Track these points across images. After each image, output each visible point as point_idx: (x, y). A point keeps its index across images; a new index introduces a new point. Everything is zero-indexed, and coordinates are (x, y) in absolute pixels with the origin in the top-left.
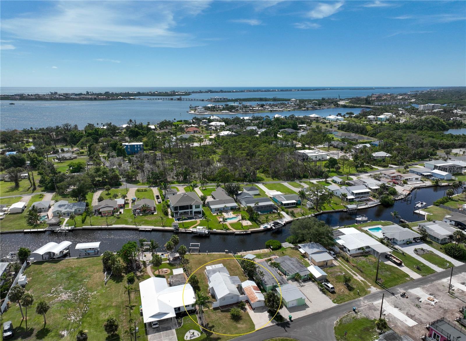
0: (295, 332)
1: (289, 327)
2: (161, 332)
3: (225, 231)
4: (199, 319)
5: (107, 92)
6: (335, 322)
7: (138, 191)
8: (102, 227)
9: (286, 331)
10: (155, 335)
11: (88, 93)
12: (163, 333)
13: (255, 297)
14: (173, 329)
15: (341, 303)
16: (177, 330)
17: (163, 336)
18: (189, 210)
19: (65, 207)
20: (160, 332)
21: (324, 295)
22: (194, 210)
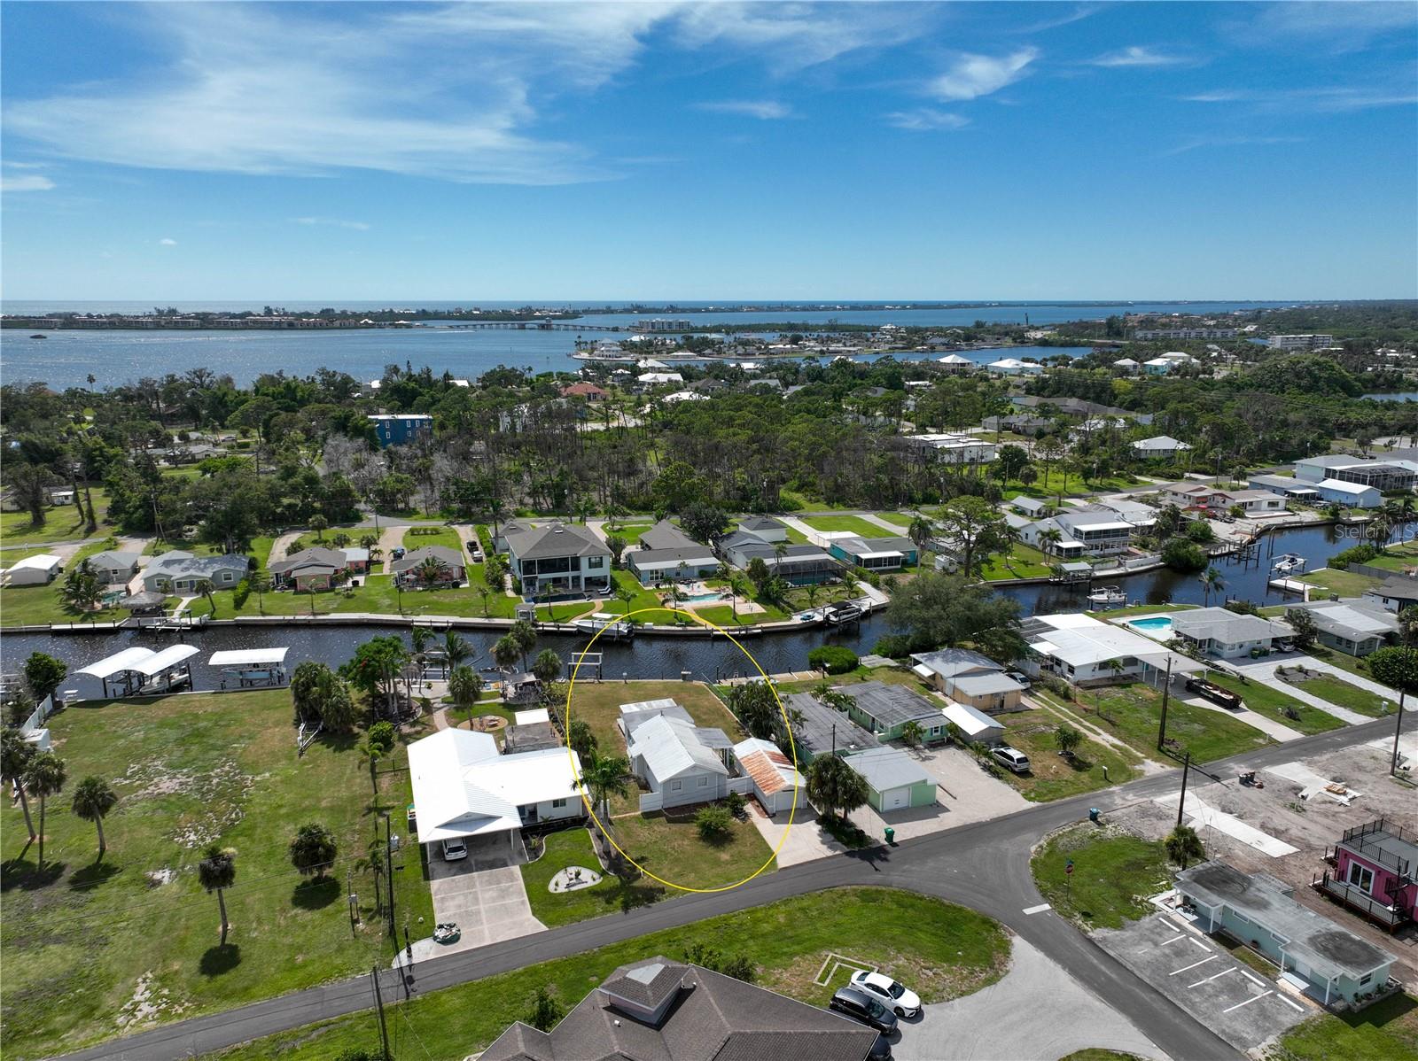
0: (904, 871)
1: (886, 860)
2: (475, 874)
3: (680, 628)
4: (595, 841)
5: (328, 310)
6: (1033, 849)
7: (413, 534)
8: (297, 617)
9: (876, 870)
10: (453, 880)
11: (269, 312)
12: (479, 877)
13: (778, 778)
14: (514, 864)
15: (1052, 800)
16: (524, 868)
17: (481, 883)
18: (570, 574)
19: (184, 565)
20: (473, 872)
21: (995, 781)
22: (586, 572)
